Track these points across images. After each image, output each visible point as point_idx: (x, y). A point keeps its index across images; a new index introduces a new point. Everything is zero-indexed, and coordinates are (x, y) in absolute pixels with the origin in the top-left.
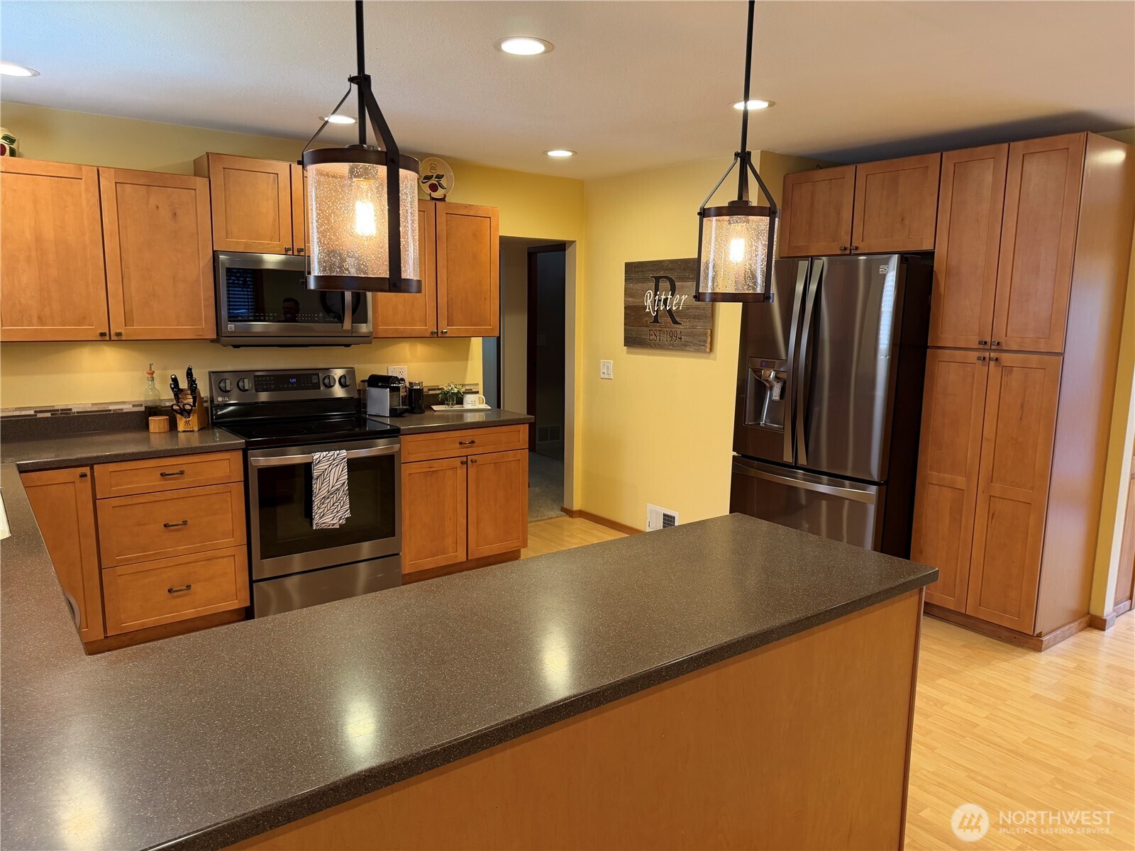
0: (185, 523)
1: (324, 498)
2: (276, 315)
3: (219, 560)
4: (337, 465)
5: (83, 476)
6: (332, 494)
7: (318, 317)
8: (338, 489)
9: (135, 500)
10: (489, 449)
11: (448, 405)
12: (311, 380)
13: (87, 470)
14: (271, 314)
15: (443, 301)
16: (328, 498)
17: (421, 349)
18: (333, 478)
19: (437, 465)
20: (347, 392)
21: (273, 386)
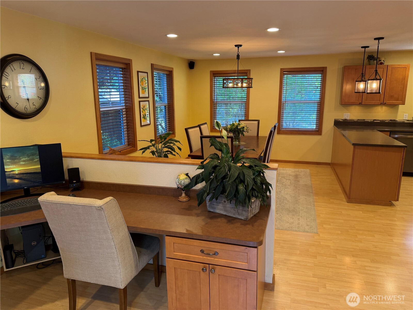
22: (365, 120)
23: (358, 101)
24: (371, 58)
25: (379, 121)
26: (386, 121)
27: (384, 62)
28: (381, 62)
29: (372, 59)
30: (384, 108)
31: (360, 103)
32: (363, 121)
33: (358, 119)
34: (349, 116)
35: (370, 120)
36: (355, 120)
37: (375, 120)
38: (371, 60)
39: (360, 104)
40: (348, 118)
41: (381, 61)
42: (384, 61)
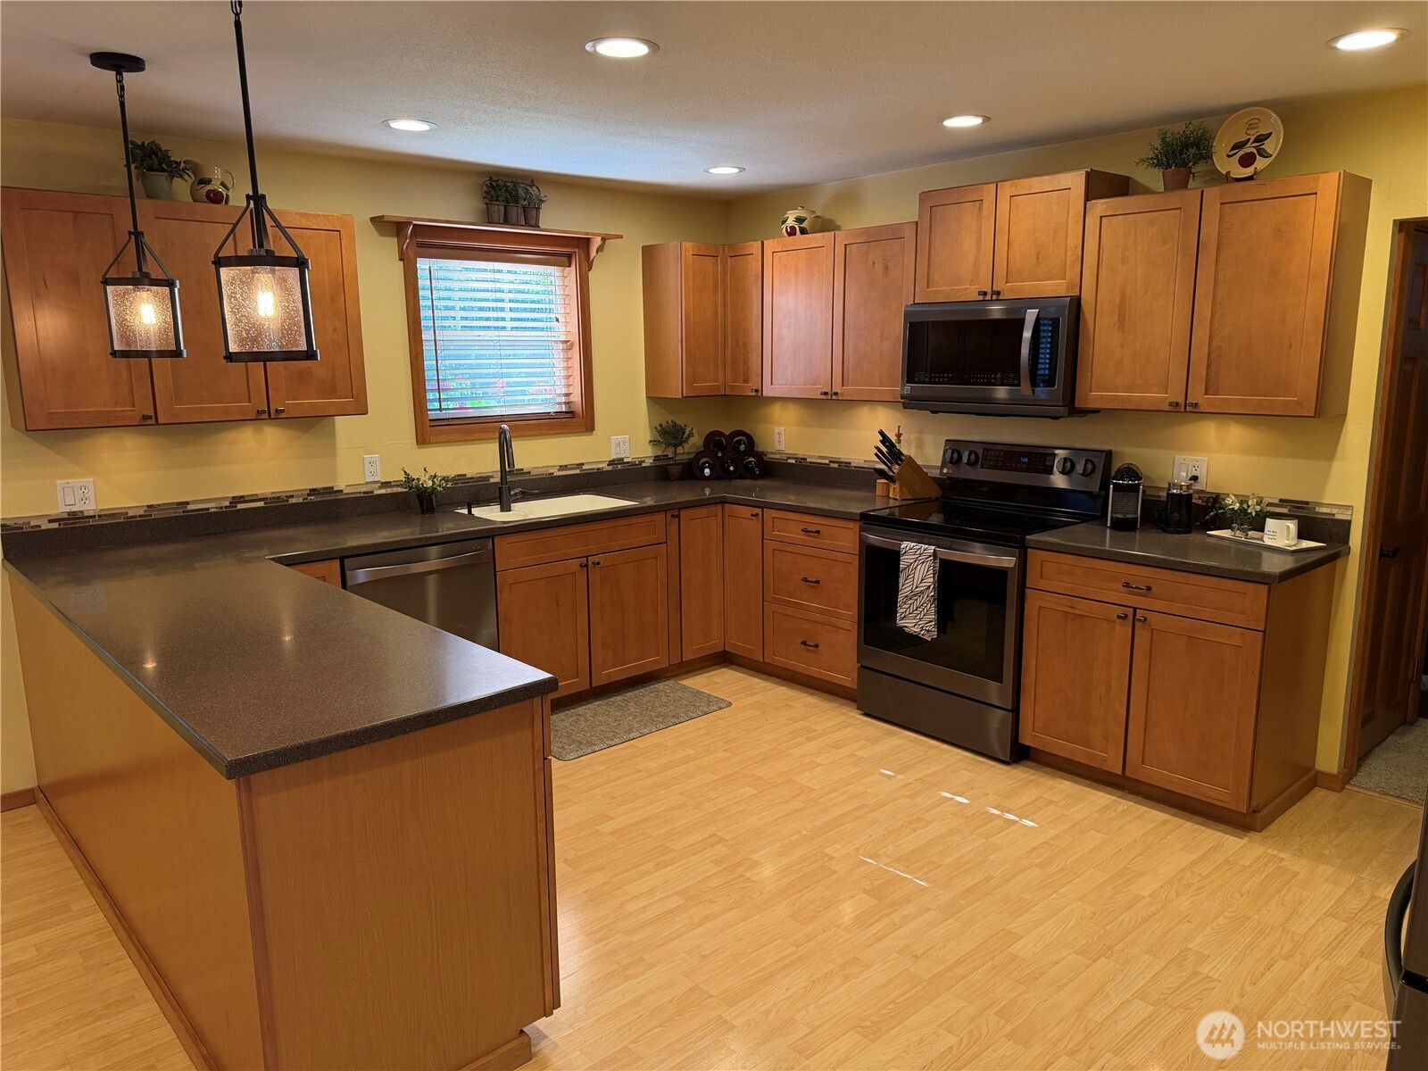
0: (818, 582)
1: (906, 596)
2: (950, 375)
3: (840, 630)
4: (923, 563)
5: (757, 515)
6: (915, 595)
7: (995, 378)
8: (922, 592)
9: (790, 548)
10: (1177, 607)
11: (1232, 529)
12: (1045, 461)
13: (758, 511)
14: (946, 375)
15: (1200, 352)
16: (911, 599)
17: (1236, 433)
18: (918, 575)
19: (1083, 607)
20: (1070, 482)
21: (1000, 464)
22: (190, 507)
23: (134, 407)
24: (150, 157)
25: (261, 504)
26: (292, 496)
27: (228, 189)
28: (210, 187)
29: (156, 166)
30: (272, 435)
31: (145, 417)
32: (180, 513)
33: (148, 506)
34: (91, 495)
35: (213, 505)
36: (131, 513)
37: (241, 499)
38: (151, 169)
39: (149, 422)
40: (90, 506)
41: (208, 182)
42: (223, 184)
